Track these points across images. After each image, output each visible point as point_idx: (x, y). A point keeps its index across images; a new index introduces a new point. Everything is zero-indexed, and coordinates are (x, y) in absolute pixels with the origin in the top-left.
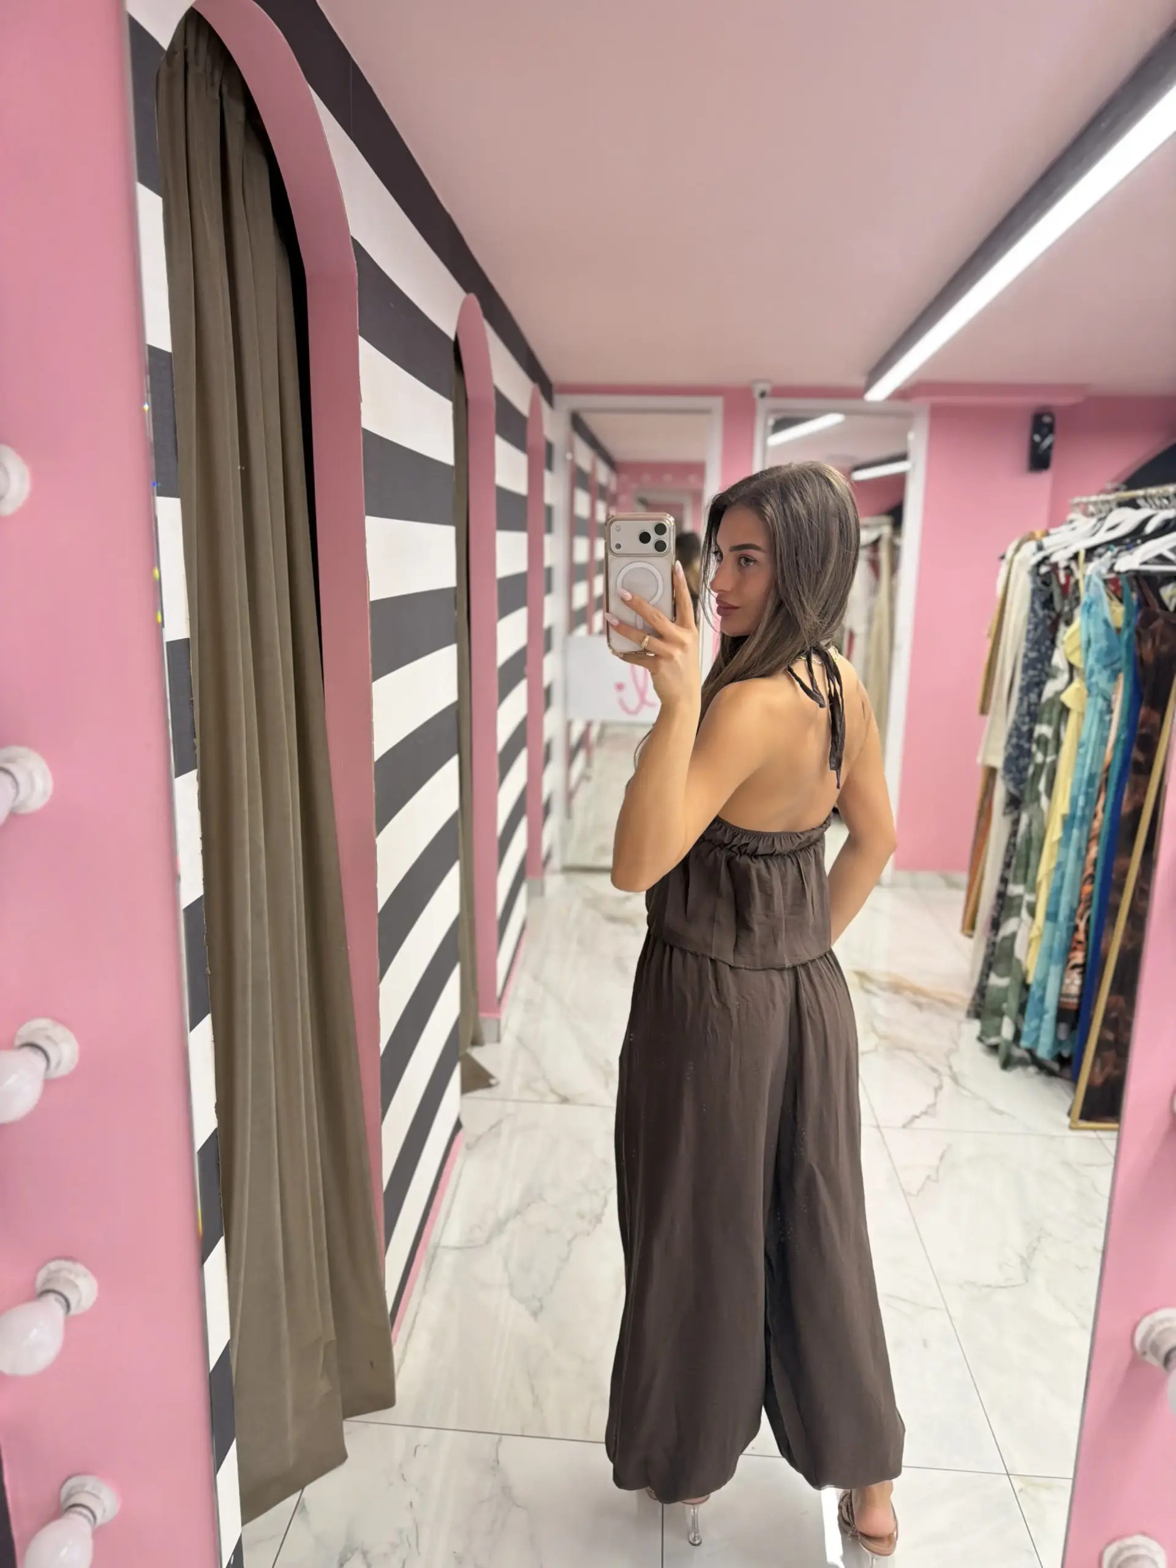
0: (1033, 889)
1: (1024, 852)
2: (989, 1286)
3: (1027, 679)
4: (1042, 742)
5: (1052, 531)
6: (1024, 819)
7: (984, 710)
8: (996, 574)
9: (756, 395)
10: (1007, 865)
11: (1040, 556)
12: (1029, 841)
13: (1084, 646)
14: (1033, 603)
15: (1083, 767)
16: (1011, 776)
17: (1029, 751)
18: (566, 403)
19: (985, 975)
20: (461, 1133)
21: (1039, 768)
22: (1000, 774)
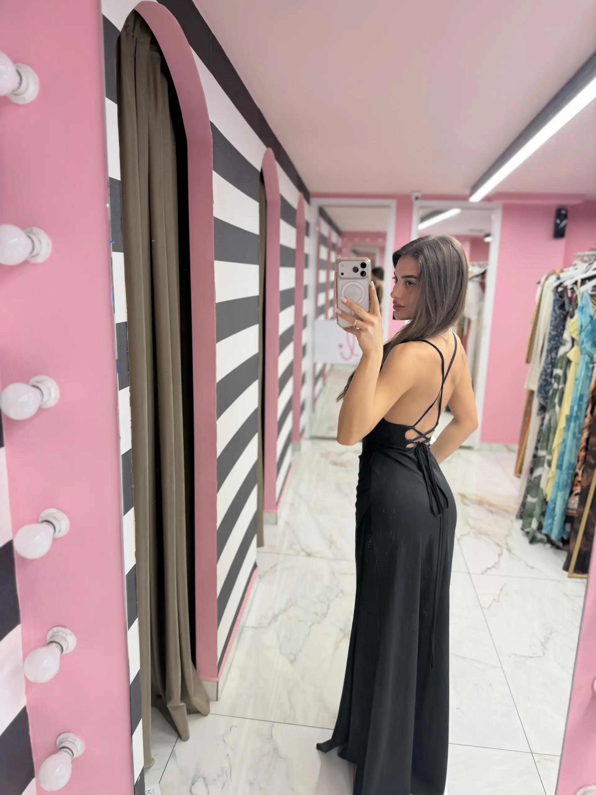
0: (550, 453)
1: (546, 434)
2: (525, 656)
3: (551, 345)
4: (557, 378)
5: (565, 270)
6: (547, 417)
7: (528, 361)
8: (535, 292)
9: (413, 198)
10: (538, 441)
11: (558, 283)
12: (549, 428)
13: (579, 329)
14: (554, 306)
15: (577, 390)
16: (541, 395)
17: (551, 381)
18: (316, 202)
19: (525, 497)
20: (257, 570)
21: (555, 391)
22: (536, 394)
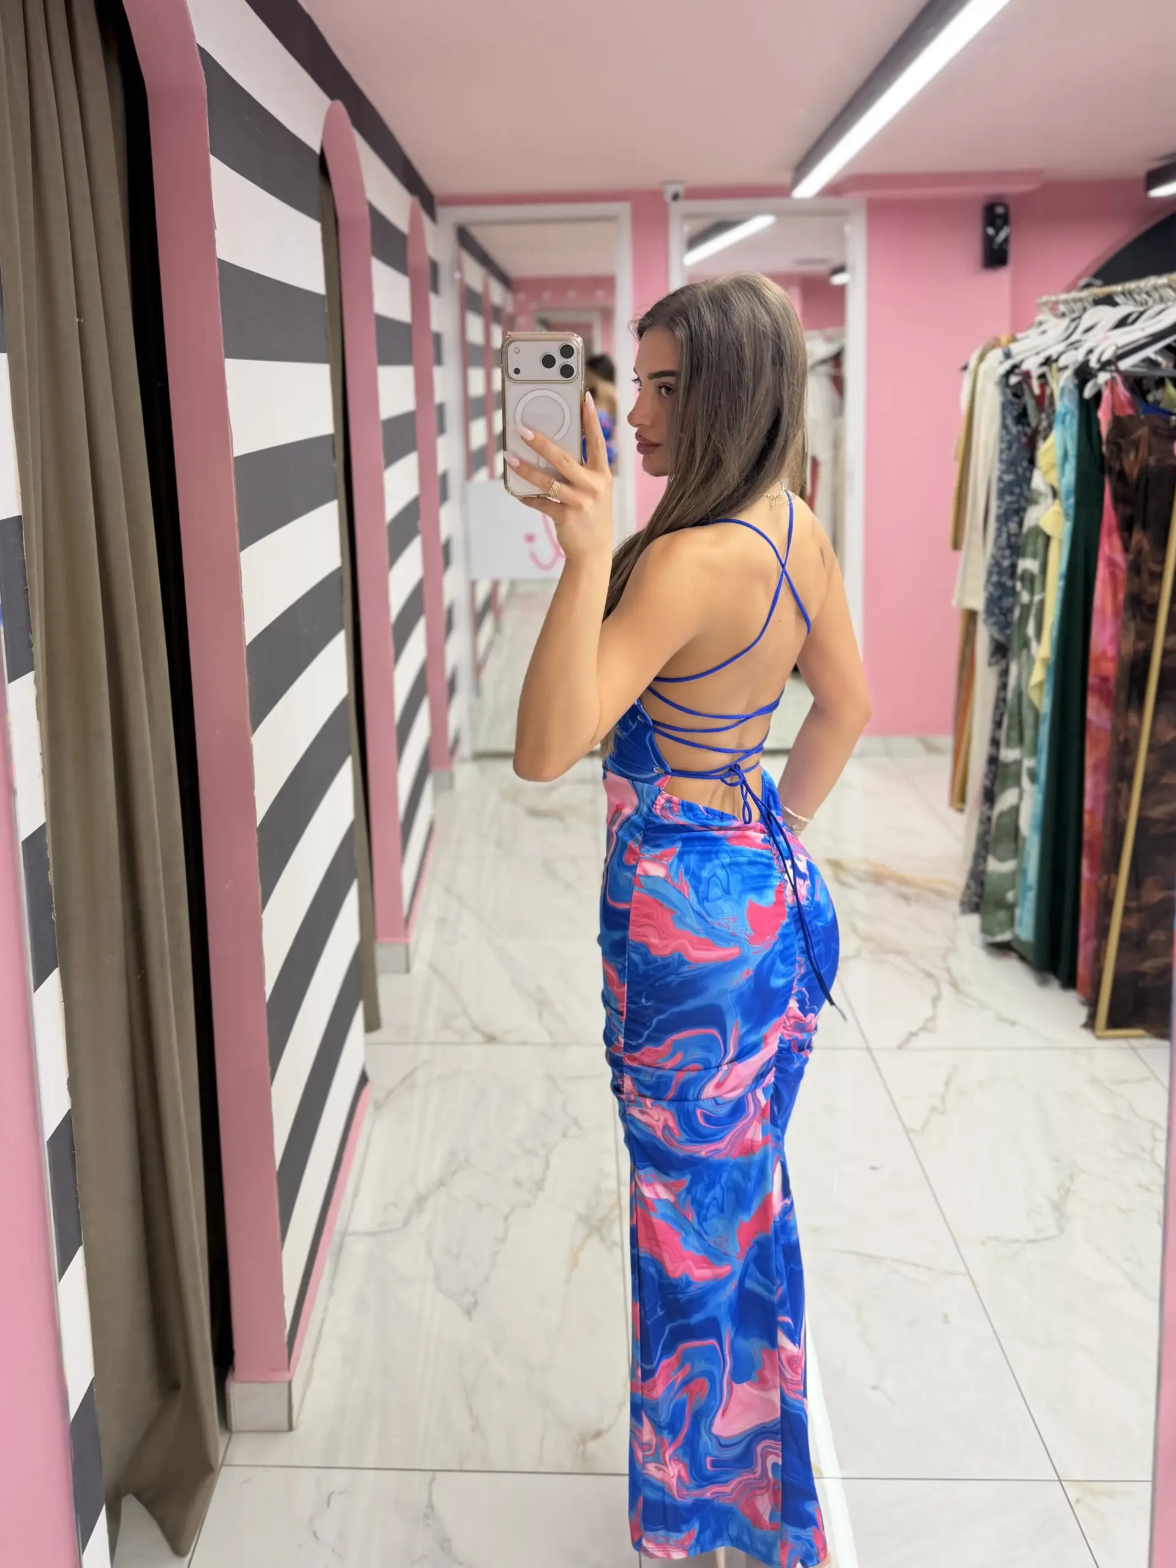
1: (1016, 710)
2: (1018, 1241)
3: (1004, 506)
4: (1029, 580)
5: (1019, 336)
6: (1014, 669)
7: (956, 545)
8: (959, 389)
9: (668, 197)
10: (998, 724)
11: (1008, 365)
12: (1019, 695)
13: (1061, 463)
14: (1004, 418)
16: (994, 619)
17: (1013, 588)
18: (451, 216)
19: (980, 858)
20: (368, 1089)
21: (1026, 609)
22: (981, 618)
